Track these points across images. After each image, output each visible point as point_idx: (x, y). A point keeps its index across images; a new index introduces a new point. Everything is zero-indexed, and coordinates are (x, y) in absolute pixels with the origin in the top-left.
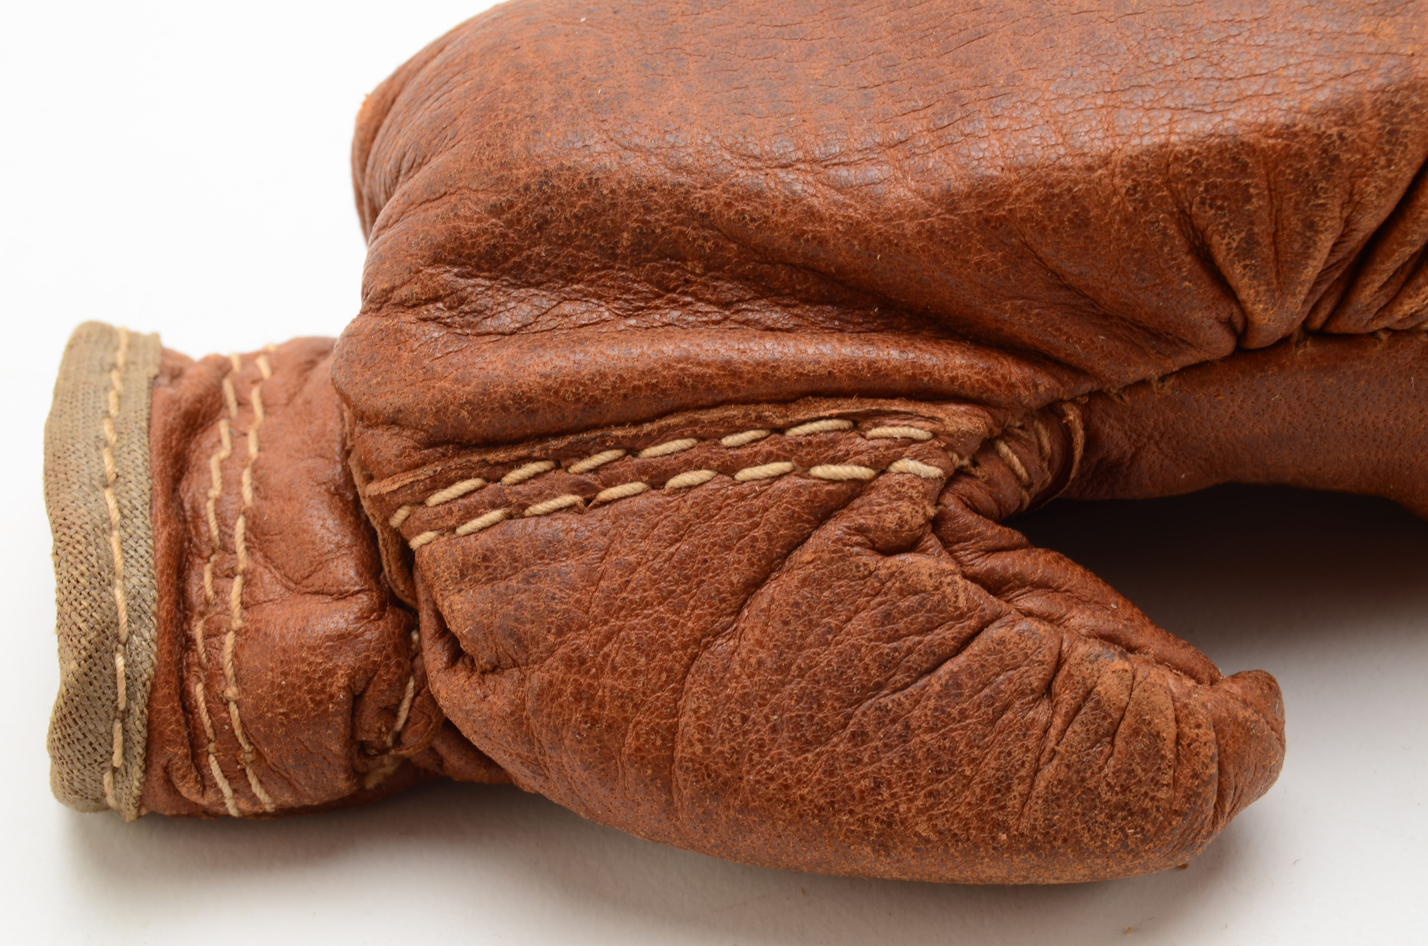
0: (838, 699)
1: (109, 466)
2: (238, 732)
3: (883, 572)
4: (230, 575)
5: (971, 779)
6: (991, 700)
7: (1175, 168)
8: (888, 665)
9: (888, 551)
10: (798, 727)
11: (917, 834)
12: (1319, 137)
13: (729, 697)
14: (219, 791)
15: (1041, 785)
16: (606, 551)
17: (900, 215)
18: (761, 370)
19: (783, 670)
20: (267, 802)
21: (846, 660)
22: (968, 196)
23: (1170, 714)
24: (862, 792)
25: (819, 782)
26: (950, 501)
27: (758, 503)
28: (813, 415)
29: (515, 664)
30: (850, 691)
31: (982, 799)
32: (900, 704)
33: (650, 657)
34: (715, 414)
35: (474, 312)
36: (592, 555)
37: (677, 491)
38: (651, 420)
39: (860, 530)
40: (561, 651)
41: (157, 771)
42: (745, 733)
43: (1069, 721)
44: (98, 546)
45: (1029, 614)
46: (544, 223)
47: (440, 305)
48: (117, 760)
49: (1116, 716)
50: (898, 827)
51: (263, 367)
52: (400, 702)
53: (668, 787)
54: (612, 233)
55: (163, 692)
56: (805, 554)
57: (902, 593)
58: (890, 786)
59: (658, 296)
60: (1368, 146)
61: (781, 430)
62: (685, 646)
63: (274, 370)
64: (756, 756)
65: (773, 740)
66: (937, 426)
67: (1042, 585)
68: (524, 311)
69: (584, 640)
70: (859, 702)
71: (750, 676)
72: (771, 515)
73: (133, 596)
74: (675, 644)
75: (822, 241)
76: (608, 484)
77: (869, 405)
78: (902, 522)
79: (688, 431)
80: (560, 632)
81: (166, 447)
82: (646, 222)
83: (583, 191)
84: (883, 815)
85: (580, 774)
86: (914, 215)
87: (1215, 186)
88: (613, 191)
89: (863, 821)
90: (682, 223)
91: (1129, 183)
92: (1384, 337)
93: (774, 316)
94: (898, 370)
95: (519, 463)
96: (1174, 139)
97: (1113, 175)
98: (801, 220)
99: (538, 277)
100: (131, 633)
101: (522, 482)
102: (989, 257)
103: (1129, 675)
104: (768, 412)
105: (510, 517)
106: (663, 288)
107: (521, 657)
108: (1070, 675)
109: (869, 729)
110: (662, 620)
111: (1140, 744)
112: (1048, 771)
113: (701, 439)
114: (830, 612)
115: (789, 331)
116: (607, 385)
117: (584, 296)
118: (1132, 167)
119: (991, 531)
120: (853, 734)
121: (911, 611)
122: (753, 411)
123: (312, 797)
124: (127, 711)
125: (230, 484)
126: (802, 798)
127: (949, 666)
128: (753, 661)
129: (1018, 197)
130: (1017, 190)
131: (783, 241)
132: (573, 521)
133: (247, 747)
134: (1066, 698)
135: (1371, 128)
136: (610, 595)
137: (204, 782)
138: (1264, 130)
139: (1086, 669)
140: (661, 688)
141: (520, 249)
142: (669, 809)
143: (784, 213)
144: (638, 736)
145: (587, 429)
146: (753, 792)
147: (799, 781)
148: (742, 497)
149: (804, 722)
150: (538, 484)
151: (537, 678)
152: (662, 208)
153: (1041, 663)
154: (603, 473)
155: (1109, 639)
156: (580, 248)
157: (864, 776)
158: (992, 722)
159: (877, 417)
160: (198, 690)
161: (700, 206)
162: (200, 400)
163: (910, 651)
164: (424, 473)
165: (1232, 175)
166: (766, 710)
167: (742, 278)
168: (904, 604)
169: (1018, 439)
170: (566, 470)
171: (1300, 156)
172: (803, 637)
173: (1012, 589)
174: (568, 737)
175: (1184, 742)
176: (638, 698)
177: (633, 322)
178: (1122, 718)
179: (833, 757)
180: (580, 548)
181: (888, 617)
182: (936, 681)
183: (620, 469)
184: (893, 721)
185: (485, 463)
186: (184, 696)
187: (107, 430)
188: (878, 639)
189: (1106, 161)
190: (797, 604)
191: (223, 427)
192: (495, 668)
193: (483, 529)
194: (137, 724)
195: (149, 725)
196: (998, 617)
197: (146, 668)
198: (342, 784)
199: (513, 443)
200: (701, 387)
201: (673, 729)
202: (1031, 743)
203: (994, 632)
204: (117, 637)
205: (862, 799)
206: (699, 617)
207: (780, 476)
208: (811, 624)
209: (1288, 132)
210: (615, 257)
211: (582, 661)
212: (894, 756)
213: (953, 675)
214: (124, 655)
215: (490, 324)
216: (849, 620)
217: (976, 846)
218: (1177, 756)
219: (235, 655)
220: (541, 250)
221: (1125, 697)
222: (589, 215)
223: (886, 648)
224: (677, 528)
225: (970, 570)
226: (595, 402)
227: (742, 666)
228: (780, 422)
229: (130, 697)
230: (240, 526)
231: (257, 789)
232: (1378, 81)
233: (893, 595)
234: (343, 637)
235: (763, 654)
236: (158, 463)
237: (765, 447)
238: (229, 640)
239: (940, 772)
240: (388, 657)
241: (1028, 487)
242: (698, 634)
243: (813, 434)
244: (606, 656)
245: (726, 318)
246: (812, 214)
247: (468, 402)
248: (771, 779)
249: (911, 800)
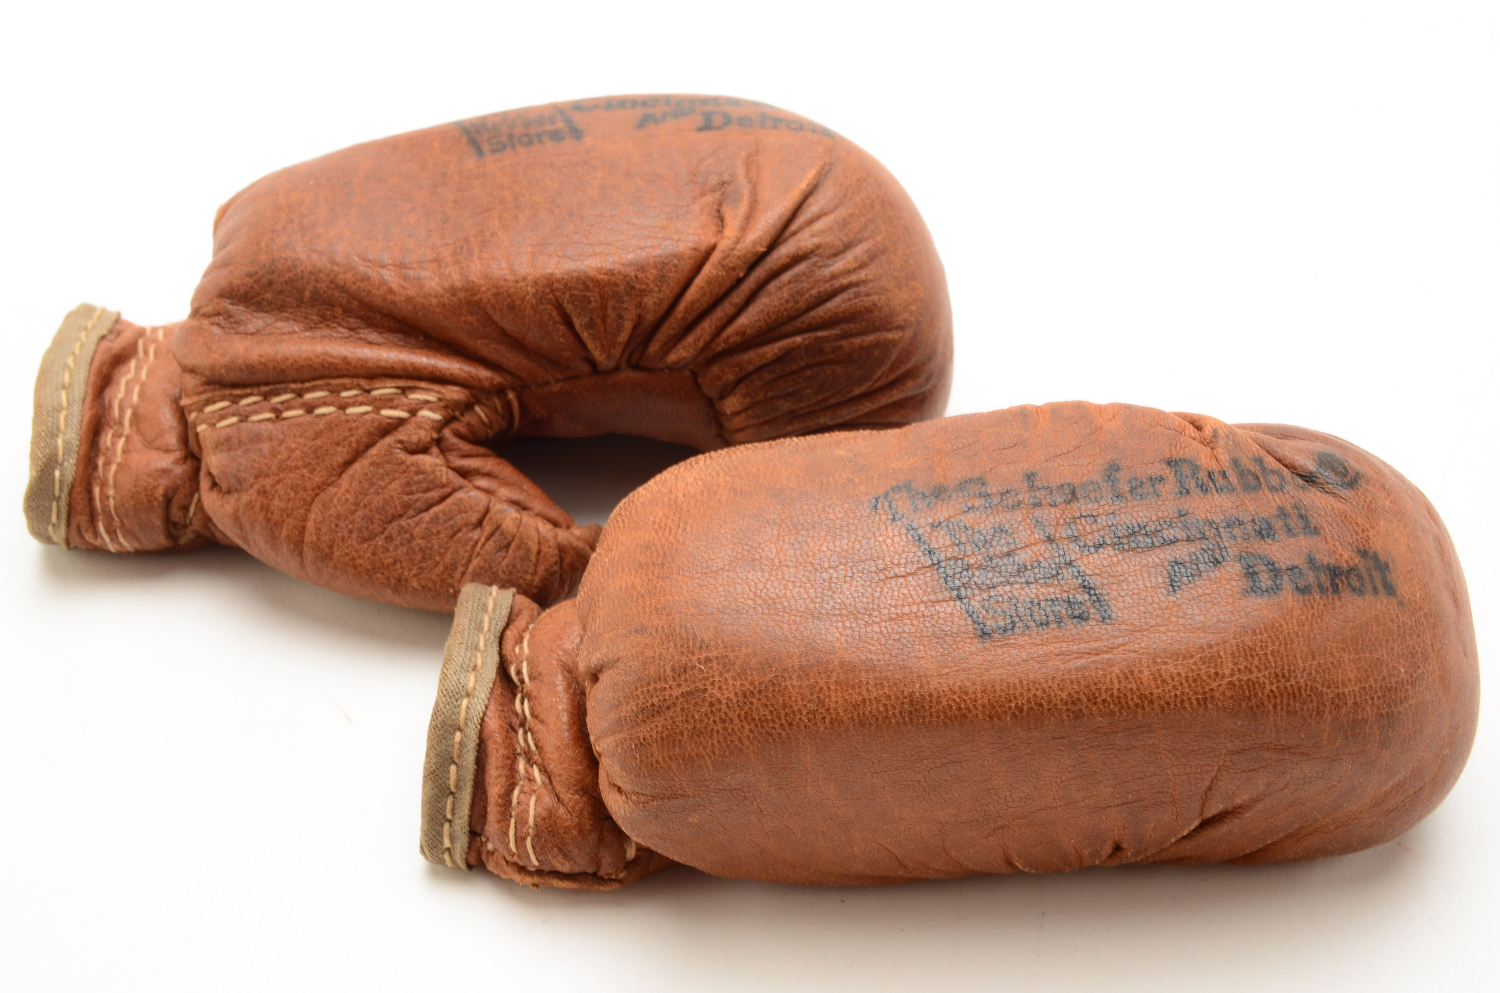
0: (381, 520)
1: (67, 378)
2: (113, 512)
3: (408, 463)
4: (120, 436)
5: (438, 563)
6: (452, 527)
7: (556, 285)
8: (407, 506)
9: (413, 452)
10: (361, 531)
11: (412, 587)
12: (625, 276)
13: (331, 515)
14: (103, 539)
15: (471, 567)
16: (282, 441)
17: (430, 295)
18: (360, 362)
19: (357, 504)
20: (127, 545)
21: (386, 502)
22: (461, 289)
23: (536, 540)
24: (388, 565)
25: (369, 558)
26: (447, 433)
27: (354, 425)
28: (383, 385)
29: (237, 491)
30: (387, 517)
31: (443, 573)
32: (409, 525)
33: (296, 493)
34: (338, 381)
35: (236, 322)
36: (275, 443)
37: (318, 416)
38: (309, 381)
39: (401, 442)
40: (256, 487)
41: (74, 527)
42: (336, 532)
43: (488, 539)
44: (53, 417)
45: (479, 488)
46: (271, 283)
47: (221, 317)
48: (54, 519)
49: (510, 538)
50: (403, 582)
51: (160, 335)
52: (190, 504)
53: (301, 554)
54: (301, 291)
55: (77, 489)
56: (373, 451)
57: (417, 473)
58: (401, 562)
59: (321, 322)
60: (649, 282)
61: (368, 392)
62: (313, 489)
63: (165, 336)
64: (341, 544)
65: (349, 537)
66: (441, 396)
67: (488, 475)
68: (260, 323)
69: (267, 482)
70: (390, 522)
71: (342, 506)
72: (360, 431)
73: (67, 443)
74: (309, 487)
75: (394, 303)
76: (288, 409)
77: (410, 383)
78: (419, 440)
79: (326, 388)
80: (256, 477)
81: (99, 371)
82: (316, 288)
83: (289, 270)
84: (397, 576)
85: (262, 545)
86: (436, 296)
87: (574, 295)
88: (302, 272)
89: (388, 578)
90: (333, 289)
91: (534, 290)
92: (666, 371)
93: (373, 336)
94: (425, 368)
95: (247, 395)
96: (557, 271)
97: (527, 285)
98: (386, 293)
99: (267, 308)
100: (64, 460)
101: (248, 405)
102: (470, 319)
103: (518, 521)
104: (363, 383)
105: (241, 421)
106: (324, 319)
107: (239, 487)
108: (491, 518)
109: (394, 536)
110: (303, 476)
111: (521, 553)
112: (475, 562)
113: (332, 392)
114: (382, 479)
115: (379, 345)
116: (288, 363)
117: (287, 319)
118: (536, 283)
119: (466, 447)
120: (386, 537)
121: (419, 482)
122: (355, 381)
123: (148, 545)
124: (59, 498)
125: (129, 392)
126: (361, 565)
127: (436, 509)
128: (344, 499)
129: (484, 292)
130: (484, 289)
131: (378, 302)
132: (269, 425)
133: (117, 519)
134: (488, 528)
135: (651, 273)
136: (281, 462)
137: (96, 534)
138: (599, 270)
139: (499, 516)
140: (300, 508)
141: (259, 294)
142: (302, 564)
143: (378, 289)
144: (288, 530)
145: (280, 382)
146: (338, 560)
147: (359, 557)
148: (347, 421)
149: (364, 530)
150: (256, 407)
151: (245, 498)
152: (324, 281)
153: (478, 511)
154: (286, 405)
155: (515, 503)
156: (287, 296)
157: (390, 557)
158: (452, 537)
159: (413, 389)
160: (97, 491)
161: (341, 283)
162: (124, 349)
163: (417, 501)
164: (204, 397)
165: (582, 291)
166: (347, 522)
167: (360, 317)
168: (416, 478)
169: (485, 405)
170: (269, 401)
171: (616, 284)
172: (368, 490)
173: (473, 475)
174: (258, 527)
175: (542, 554)
176: (289, 511)
177: (308, 334)
178: (513, 540)
179: (376, 546)
180: (271, 439)
181: (408, 484)
182: (427, 516)
183: (293, 403)
184: (406, 533)
185: (231, 395)
186: (90, 492)
187: (70, 362)
188: (403, 493)
189: (524, 279)
190: (366, 474)
191: (133, 364)
192: (229, 492)
193: (228, 426)
194: (63, 503)
195: (70, 505)
196: (461, 488)
197: (69, 476)
198: (162, 541)
199: (244, 386)
200: (332, 368)
201: (304, 528)
202: (468, 548)
203: (458, 495)
204: (57, 462)
205: (388, 568)
206: (321, 476)
207: (366, 413)
208: (372, 484)
209: (611, 273)
210: (302, 302)
211: (265, 492)
212: (404, 549)
213: (436, 514)
214: (60, 471)
215: (242, 329)
216: (390, 483)
217: (440, 594)
218: (537, 560)
219: (115, 475)
220: (269, 296)
221: (515, 530)
222: (291, 282)
223: (406, 498)
224: (316, 433)
225: (452, 465)
226: (283, 371)
227: (338, 501)
228: (367, 387)
229: (61, 490)
230: (129, 413)
231: (121, 539)
232: (659, 252)
233: (412, 474)
234: (165, 471)
235: (348, 496)
236: (92, 379)
237: (360, 399)
238: (113, 468)
239: (424, 558)
240: (185, 482)
241: (491, 427)
242: (320, 484)
243: (383, 395)
244: (276, 491)
245: (351, 336)
246: (391, 291)
247: (225, 366)
248: (347, 554)
249: (410, 570)
